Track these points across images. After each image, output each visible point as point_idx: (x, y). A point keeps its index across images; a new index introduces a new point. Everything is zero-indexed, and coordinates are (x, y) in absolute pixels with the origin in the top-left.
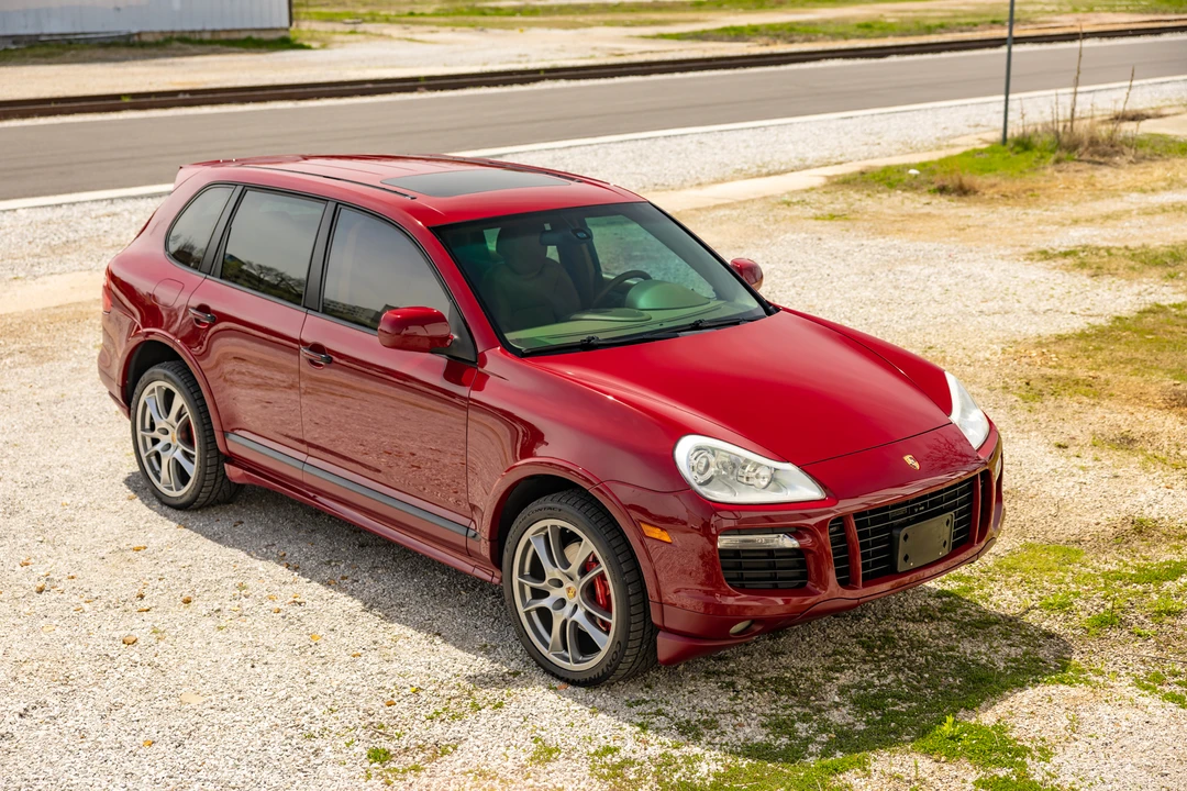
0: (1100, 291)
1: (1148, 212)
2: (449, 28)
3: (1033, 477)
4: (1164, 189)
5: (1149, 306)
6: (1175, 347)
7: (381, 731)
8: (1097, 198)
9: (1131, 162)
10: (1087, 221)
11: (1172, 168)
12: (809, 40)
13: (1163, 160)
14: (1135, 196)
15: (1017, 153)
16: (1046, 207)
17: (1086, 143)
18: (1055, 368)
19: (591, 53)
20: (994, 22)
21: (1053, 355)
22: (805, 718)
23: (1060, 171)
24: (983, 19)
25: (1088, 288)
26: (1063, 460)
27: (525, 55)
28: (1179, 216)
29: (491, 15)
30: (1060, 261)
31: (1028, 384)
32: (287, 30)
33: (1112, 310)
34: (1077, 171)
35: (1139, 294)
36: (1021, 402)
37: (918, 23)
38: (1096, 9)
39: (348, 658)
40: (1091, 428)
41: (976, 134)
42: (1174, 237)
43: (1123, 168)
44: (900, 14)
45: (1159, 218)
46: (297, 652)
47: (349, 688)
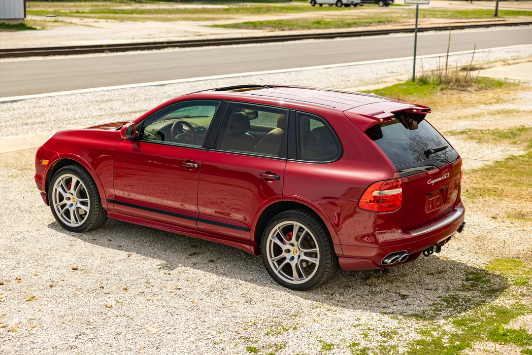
0: (484, 149)
1: (492, 114)
2: (104, 20)
3: (487, 231)
4: (495, 103)
5: (509, 156)
6: (527, 174)
7: (247, 340)
8: (465, 107)
9: (476, 90)
10: (464, 117)
11: (496, 93)
12: (291, 29)
13: (491, 89)
14: (482, 106)
15: (421, 85)
16: (442, 111)
17: (454, 81)
18: (477, 184)
19: (185, 34)
20: (380, 22)
21: (474, 178)
22: (434, 330)
23: (443, 94)
24: (373, 20)
25: (478, 148)
26: (498, 224)
27: (151, 35)
28: (507, 116)
29: (120, 13)
30: (460, 136)
31: (467, 191)
32: (23, 19)
33: (493, 158)
34: (452, 94)
35: (502, 151)
36: (467, 199)
37: (342, 21)
38: (427, 16)
39: (215, 311)
40: (503, 210)
41: (393, 76)
42: (508, 125)
43: (473, 93)
44: (331, 17)
45: (498, 117)
46: (190, 309)
47: (223, 323)
